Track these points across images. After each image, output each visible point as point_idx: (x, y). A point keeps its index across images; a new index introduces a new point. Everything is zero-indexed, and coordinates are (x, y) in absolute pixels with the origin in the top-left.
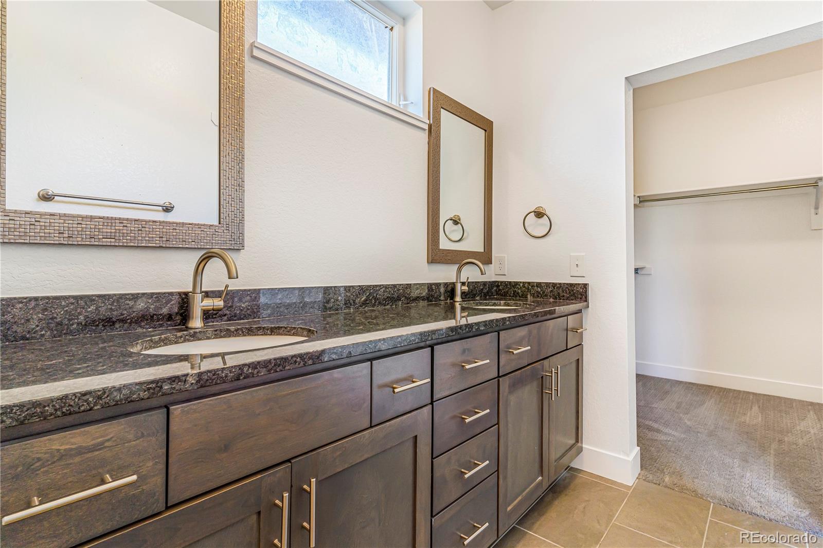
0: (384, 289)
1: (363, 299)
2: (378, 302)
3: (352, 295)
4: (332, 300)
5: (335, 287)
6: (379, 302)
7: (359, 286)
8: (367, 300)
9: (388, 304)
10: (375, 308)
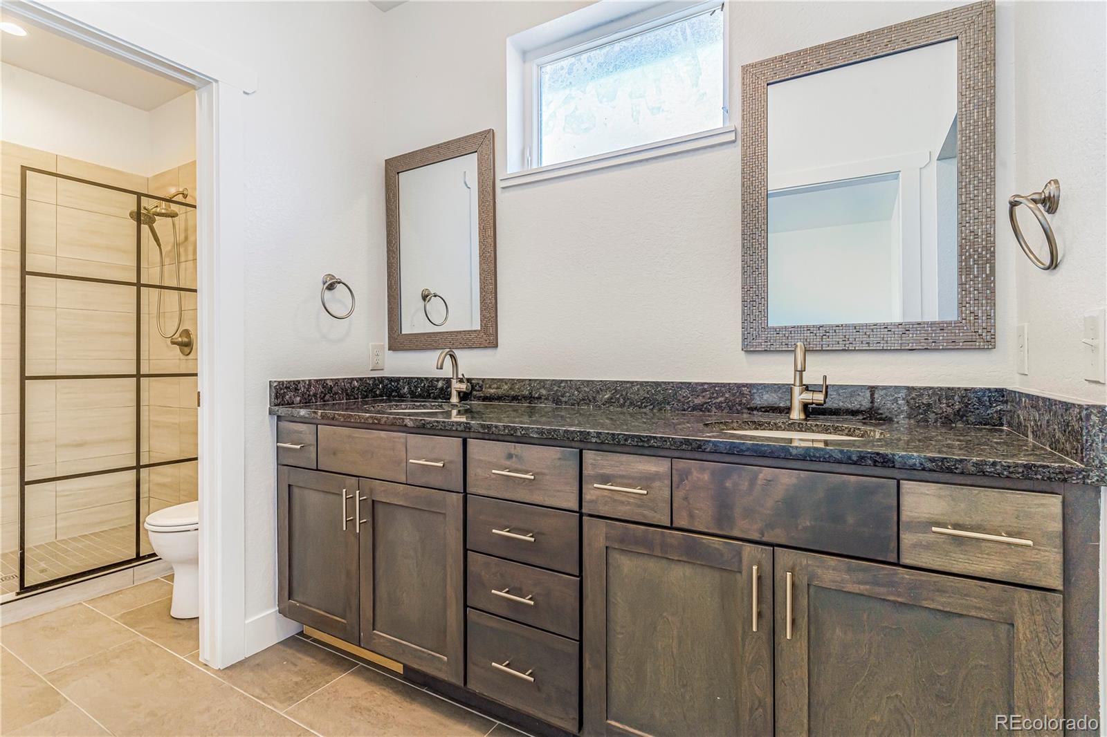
0: (638, 386)
1: (606, 397)
2: (628, 402)
3: (591, 390)
4: (568, 394)
5: (571, 381)
6: (631, 403)
7: (601, 381)
8: (612, 398)
9: (645, 407)
10: (625, 410)
